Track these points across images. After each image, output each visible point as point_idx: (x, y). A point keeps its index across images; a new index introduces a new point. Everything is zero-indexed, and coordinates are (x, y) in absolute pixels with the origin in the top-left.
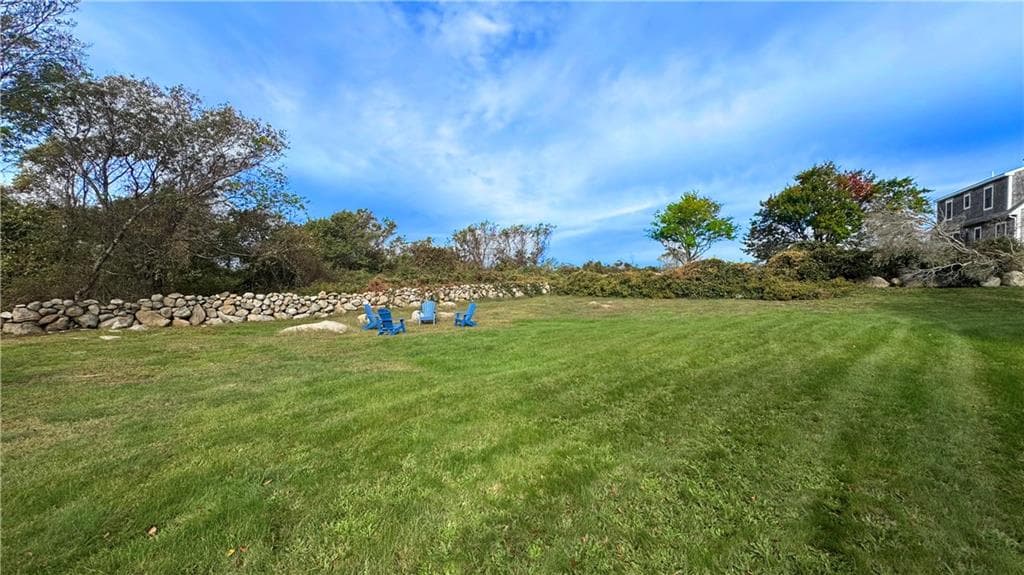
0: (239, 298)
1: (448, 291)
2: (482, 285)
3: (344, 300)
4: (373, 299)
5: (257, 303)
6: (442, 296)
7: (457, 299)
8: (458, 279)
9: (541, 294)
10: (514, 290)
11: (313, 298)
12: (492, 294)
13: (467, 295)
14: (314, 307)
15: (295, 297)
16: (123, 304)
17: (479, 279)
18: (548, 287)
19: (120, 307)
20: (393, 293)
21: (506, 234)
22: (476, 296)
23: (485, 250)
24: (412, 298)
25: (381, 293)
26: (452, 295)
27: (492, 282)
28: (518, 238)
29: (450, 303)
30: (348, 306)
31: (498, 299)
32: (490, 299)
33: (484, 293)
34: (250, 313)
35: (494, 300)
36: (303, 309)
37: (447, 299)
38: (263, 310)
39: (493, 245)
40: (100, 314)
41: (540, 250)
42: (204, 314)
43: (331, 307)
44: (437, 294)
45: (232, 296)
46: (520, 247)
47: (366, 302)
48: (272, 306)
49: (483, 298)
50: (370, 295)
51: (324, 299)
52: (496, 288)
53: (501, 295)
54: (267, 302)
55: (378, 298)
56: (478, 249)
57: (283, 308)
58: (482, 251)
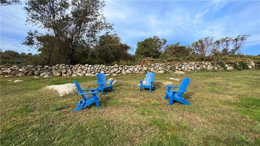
0: (83, 66)
1: (181, 65)
2: (203, 63)
3: (126, 68)
4: (140, 68)
5: (89, 69)
6: (177, 68)
7: (186, 70)
8: (189, 59)
9: (248, 68)
10: (226, 65)
11: (112, 67)
12: (209, 68)
13: (192, 68)
14: (112, 71)
15: (104, 66)
16: (48, 67)
17: (202, 59)
18: (253, 64)
19: (47, 69)
20: (150, 66)
21: (218, 42)
22: (199, 68)
23: (206, 49)
24: (160, 68)
25: (144, 66)
26: (183, 68)
27: (210, 61)
28: (225, 43)
29: (181, 72)
30: (127, 71)
31: (214, 70)
32: (208, 71)
33: (204, 67)
34: (87, 73)
35: (211, 71)
36: (107, 72)
37: (180, 69)
38: (91, 72)
39: (211, 47)
40: (41, 71)
41: (237, 48)
42: (71, 72)
43: (119, 71)
44: (174, 67)
45: (81, 65)
46: (225, 47)
47: (136, 70)
48: (94, 70)
49: (203, 70)
50: (138, 66)
51: (117, 68)
52: (213, 64)
53: (216, 68)
54: (92, 68)
55: (142, 68)
56: (203, 49)
57: (99, 71)
58: (205, 49)
